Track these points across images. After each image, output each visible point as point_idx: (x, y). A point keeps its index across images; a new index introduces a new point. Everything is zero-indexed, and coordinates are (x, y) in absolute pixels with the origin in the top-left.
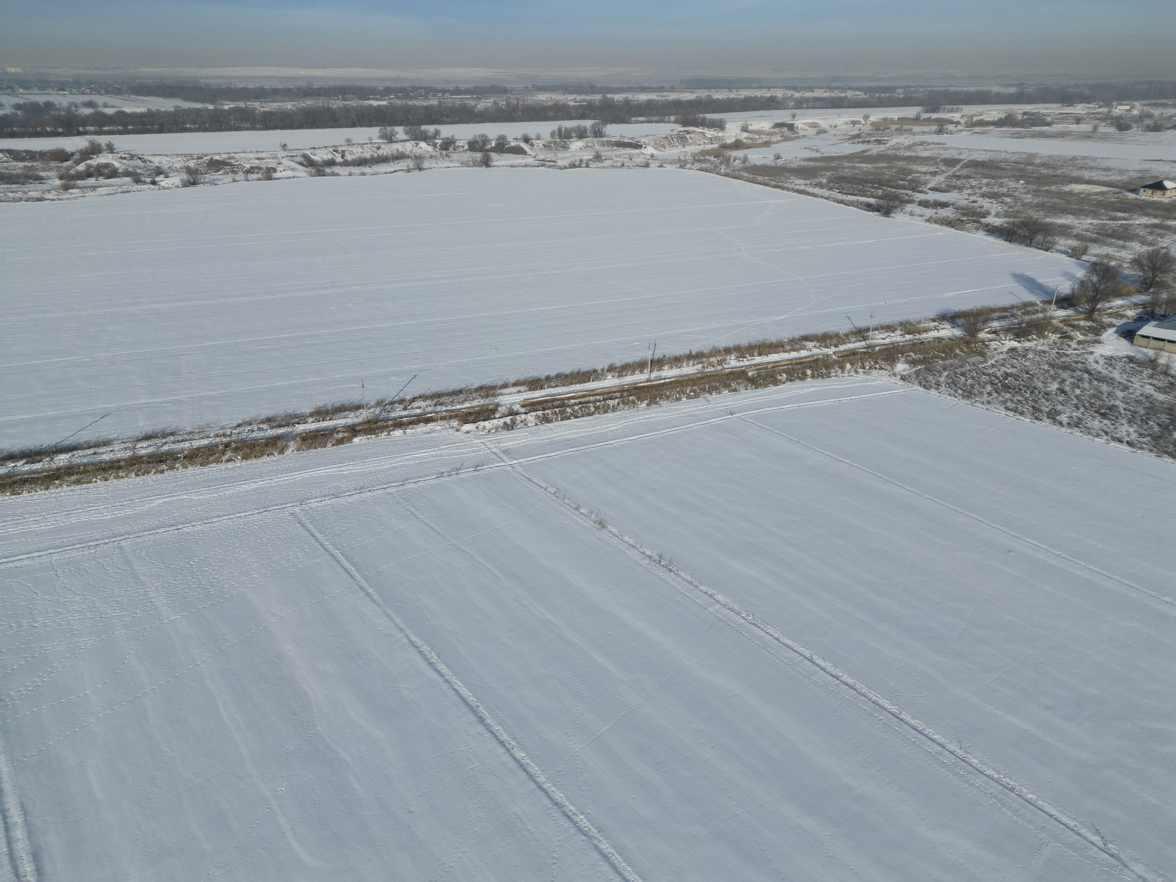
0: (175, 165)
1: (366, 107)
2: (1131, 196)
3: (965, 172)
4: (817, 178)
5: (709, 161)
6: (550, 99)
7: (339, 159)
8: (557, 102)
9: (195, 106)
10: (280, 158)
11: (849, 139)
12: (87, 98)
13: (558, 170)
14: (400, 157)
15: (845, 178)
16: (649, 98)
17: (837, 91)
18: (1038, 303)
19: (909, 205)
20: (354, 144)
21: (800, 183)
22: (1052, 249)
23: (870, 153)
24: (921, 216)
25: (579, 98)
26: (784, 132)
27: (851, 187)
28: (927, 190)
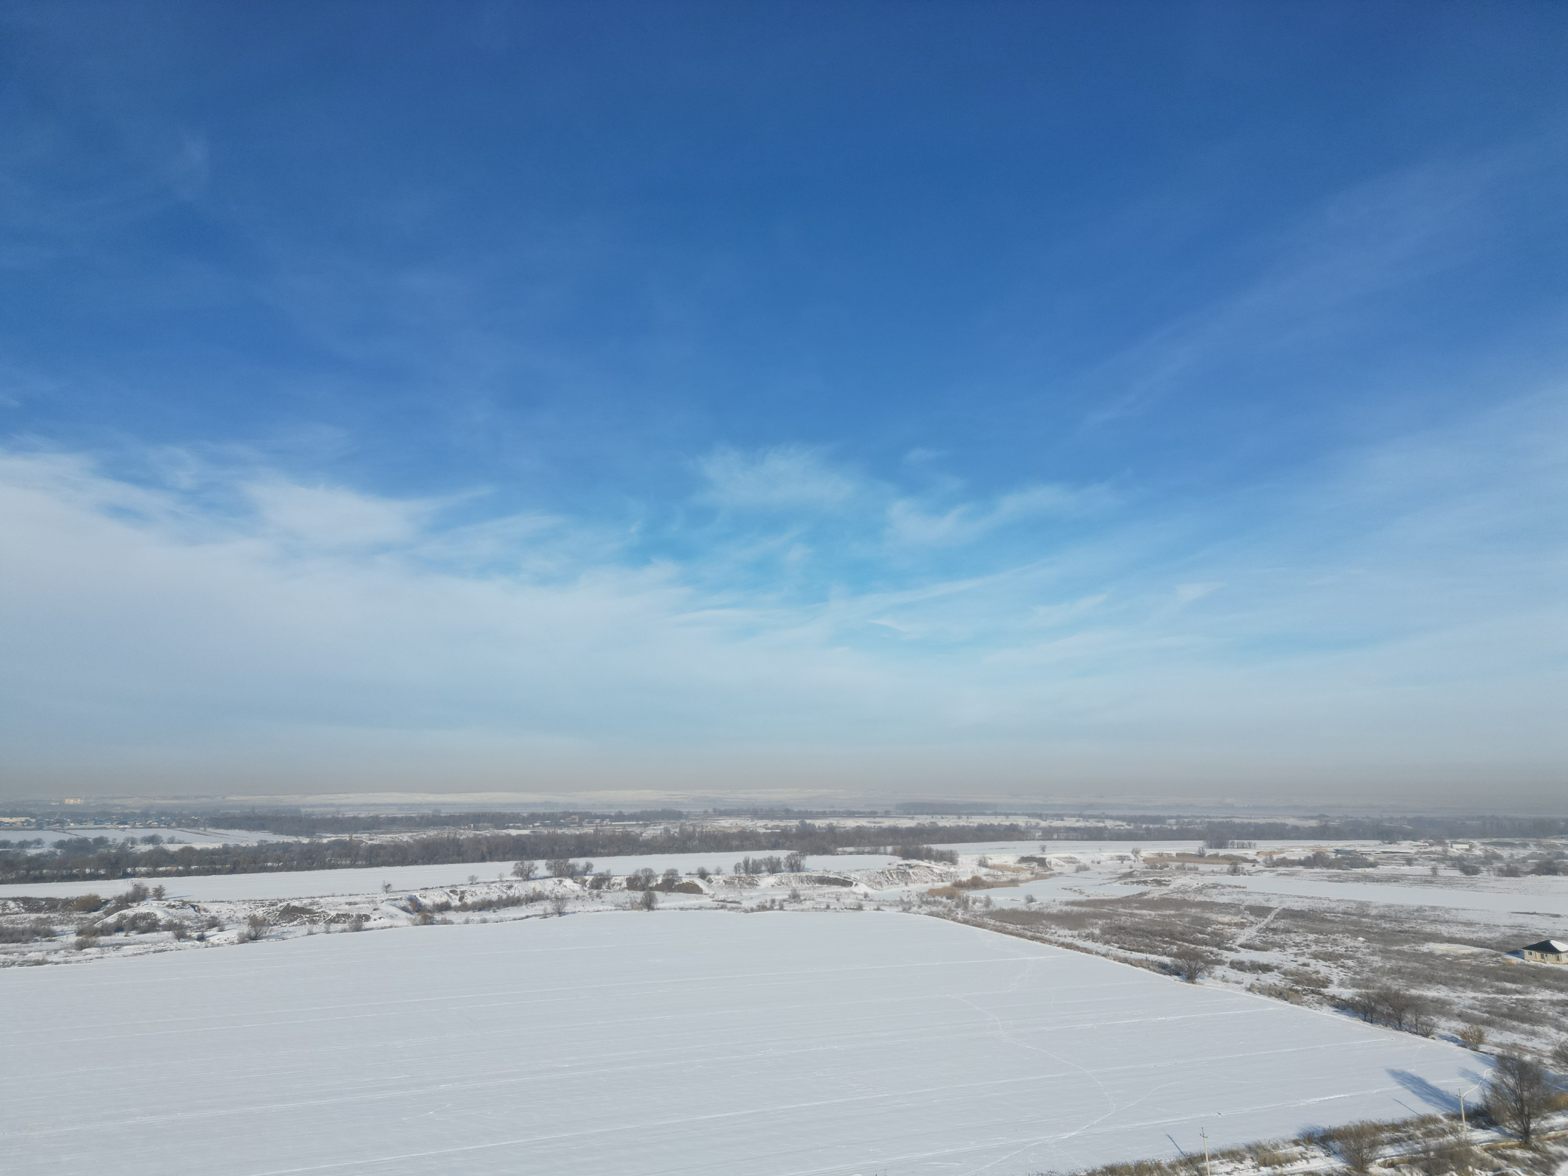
0: (237, 915)
1: (502, 837)
2: (1515, 960)
3: (1281, 924)
4: (1086, 928)
5: (941, 903)
6: (734, 825)
7: (455, 902)
8: (744, 828)
9: (286, 840)
10: (379, 902)
11: (1120, 878)
12: (150, 833)
13: (742, 913)
14: (536, 898)
15: (1124, 928)
16: (858, 824)
17: (1094, 820)
18: (1442, 1118)
19: (1217, 967)
20: (478, 883)
21: (1064, 934)
22: (1433, 1034)
23: (1150, 896)
24: (1238, 983)
25: (771, 824)
26: (1034, 868)
27: (1135, 940)
28: (1237, 947)
